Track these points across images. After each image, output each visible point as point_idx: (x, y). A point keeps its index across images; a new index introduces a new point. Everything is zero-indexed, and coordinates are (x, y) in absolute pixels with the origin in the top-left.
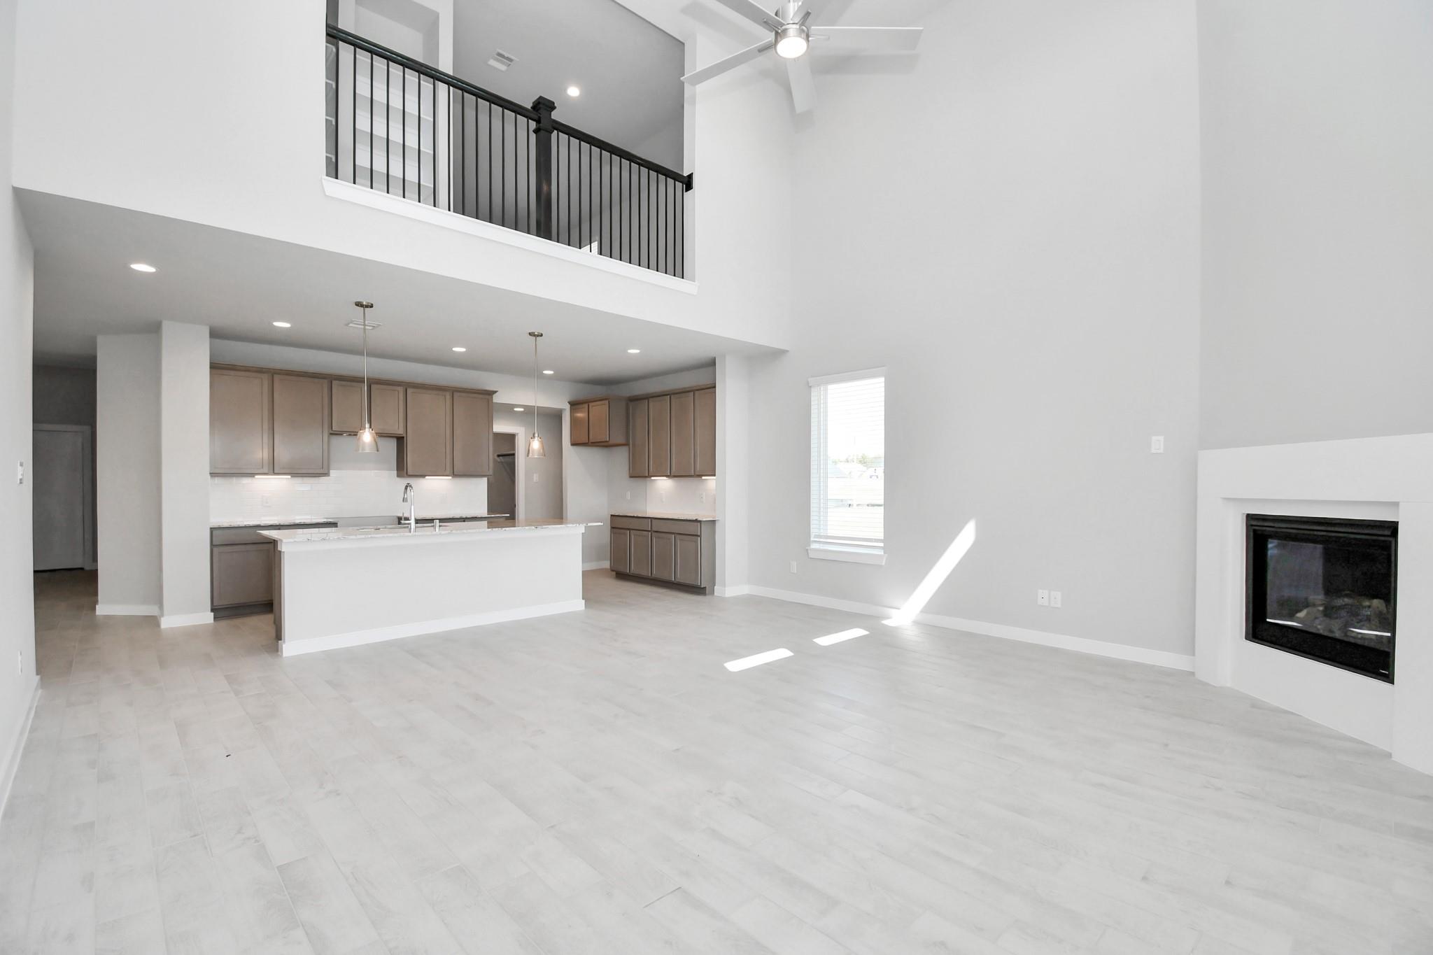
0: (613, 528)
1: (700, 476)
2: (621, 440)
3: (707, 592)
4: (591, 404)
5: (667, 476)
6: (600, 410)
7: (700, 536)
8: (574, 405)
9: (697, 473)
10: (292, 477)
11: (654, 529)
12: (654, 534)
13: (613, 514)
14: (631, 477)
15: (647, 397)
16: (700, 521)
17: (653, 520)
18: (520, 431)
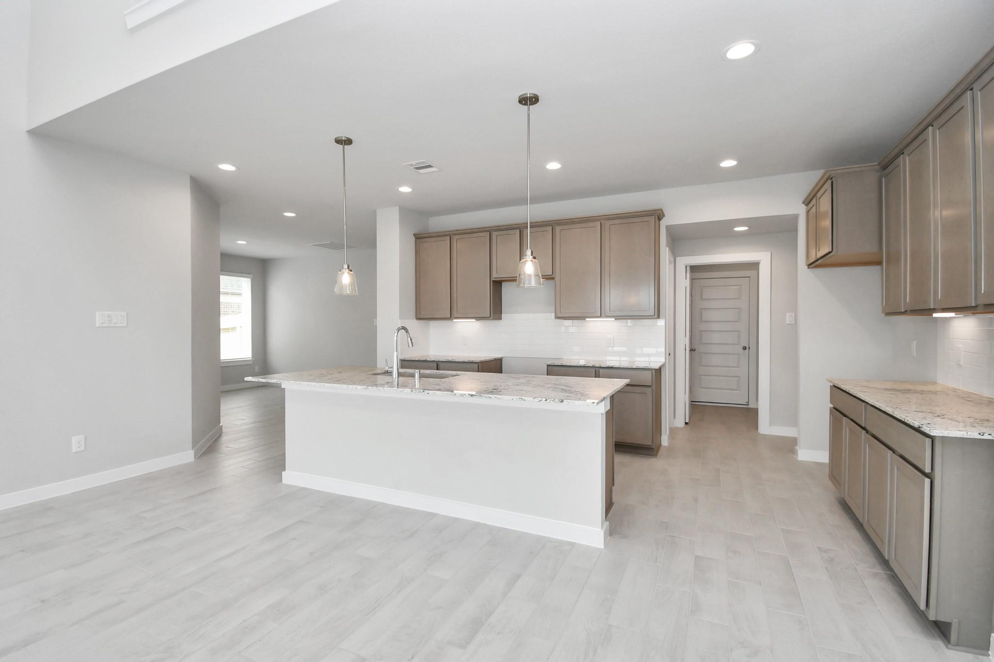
2: (867, 247)
4: (817, 196)
7: (932, 475)
8: (808, 203)
11: (868, 426)
12: (868, 437)
15: (901, 150)
16: (931, 436)
18: (762, 256)
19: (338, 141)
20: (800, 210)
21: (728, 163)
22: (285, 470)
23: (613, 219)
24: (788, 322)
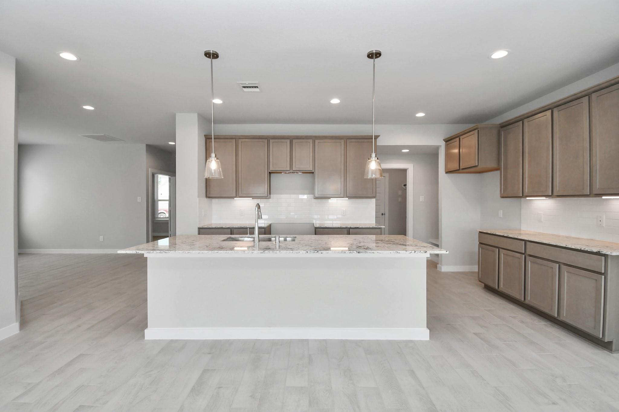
0: (481, 243)
1: (600, 195)
2: (493, 164)
3: (614, 348)
4: (461, 137)
5: (547, 196)
6: (471, 141)
7: (605, 274)
8: (448, 141)
9: (595, 192)
10: (253, 199)
11: (528, 252)
12: (528, 258)
13: (481, 231)
14: (502, 197)
15: (521, 119)
16: (606, 256)
17: (528, 243)
18: (409, 166)
19: (207, 54)
20: (443, 144)
21: (420, 115)
22: (147, 327)
23: (352, 139)
24: (421, 201)
